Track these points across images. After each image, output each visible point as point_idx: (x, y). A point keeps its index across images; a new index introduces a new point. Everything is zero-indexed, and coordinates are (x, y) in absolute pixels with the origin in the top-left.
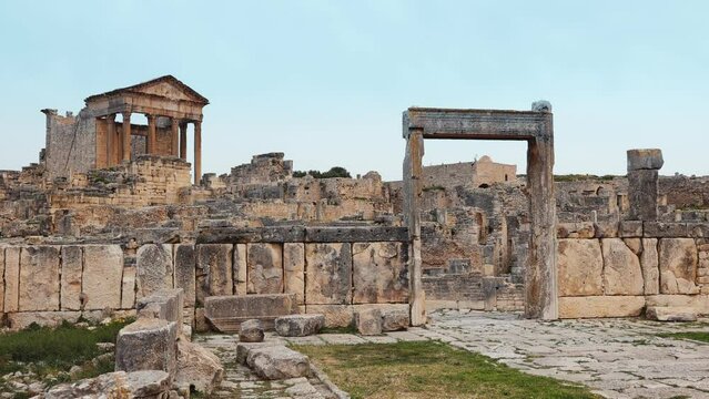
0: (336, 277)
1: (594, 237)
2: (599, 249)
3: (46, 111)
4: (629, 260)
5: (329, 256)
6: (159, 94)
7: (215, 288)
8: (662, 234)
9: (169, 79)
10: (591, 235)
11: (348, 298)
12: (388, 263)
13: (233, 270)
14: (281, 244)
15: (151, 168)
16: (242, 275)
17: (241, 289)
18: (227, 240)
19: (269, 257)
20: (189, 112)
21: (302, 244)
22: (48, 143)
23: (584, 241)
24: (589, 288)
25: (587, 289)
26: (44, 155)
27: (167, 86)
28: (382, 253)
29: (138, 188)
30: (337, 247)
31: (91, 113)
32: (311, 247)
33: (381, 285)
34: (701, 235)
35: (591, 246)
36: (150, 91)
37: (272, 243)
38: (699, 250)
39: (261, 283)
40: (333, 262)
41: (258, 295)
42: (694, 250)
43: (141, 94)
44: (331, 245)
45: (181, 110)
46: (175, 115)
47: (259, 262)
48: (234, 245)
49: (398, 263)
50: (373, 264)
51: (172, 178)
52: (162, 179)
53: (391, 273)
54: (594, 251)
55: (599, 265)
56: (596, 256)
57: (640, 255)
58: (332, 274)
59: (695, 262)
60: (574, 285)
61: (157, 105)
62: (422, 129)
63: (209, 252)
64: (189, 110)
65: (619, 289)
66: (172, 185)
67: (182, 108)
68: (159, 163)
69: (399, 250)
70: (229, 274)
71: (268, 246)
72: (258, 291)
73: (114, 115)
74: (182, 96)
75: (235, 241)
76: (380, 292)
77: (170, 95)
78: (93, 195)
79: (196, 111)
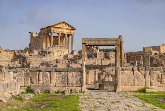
0: (63, 80)
1: (132, 71)
2: (133, 74)
3: (30, 33)
4: (141, 77)
5: (62, 75)
6: (61, 27)
7: (34, 82)
8: (150, 70)
9: (64, 23)
10: (131, 70)
11: (66, 85)
12: (76, 77)
13: (39, 78)
14: (50, 72)
15: (56, 49)
16: (41, 79)
17: (41, 82)
18: (37, 71)
19: (47, 75)
20: (70, 32)
21: (55, 72)
22: (31, 42)
23: (129, 72)
24: (130, 84)
25: (129, 84)
26: (30, 45)
27: (64, 25)
28: (75, 74)
29: (52, 55)
30: (63, 73)
31: (42, 33)
32: (57, 73)
33: (74, 82)
34: (162, 70)
35: (130, 73)
36: (58, 26)
37: (48, 71)
38: (162, 74)
39: (45, 81)
40: (63, 76)
41: (44, 84)
42: (160, 74)
43: (56, 27)
44: (62, 72)
45: (68, 32)
46: (66, 33)
47: (45, 76)
48: (39, 72)
49: (79, 77)
50: (72, 77)
51: (63, 52)
52: (60, 52)
53: (77, 79)
54: (131, 74)
55: (133, 78)
56: (132, 76)
57: (145, 76)
58: (62, 79)
59: (160, 78)
60: (126, 83)
61: (60, 30)
62: (85, 44)
63: (33, 74)
64: (70, 31)
65: (138, 84)
66: (63, 54)
67: (68, 31)
68: (59, 48)
69: (79, 74)
70: (38, 79)
71: (47, 72)
72: (44, 83)
73: (48, 33)
74: (68, 27)
75: (39, 71)
76: (74, 84)
77: (64, 27)
78: (39, 57)
79: (72, 32)
